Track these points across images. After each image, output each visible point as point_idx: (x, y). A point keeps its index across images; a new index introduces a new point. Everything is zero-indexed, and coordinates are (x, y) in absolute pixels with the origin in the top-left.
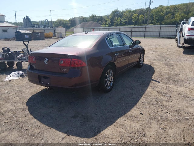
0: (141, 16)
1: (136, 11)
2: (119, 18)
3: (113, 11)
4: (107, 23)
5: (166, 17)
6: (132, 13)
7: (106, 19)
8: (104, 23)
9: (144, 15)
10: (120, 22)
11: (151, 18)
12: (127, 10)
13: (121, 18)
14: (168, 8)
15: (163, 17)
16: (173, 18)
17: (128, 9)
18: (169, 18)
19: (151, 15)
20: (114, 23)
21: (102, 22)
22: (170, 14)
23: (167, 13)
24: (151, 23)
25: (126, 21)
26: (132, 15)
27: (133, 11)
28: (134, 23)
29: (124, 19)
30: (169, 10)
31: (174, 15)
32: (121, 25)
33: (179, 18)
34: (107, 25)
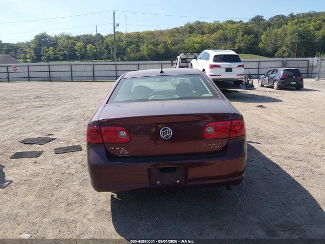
0: (89, 46)
1: (78, 37)
2: (51, 48)
3: (37, 35)
4: (28, 56)
5: (129, 50)
6: (73, 41)
7: (24, 49)
8: (22, 55)
9: (94, 45)
10: (54, 55)
11: (106, 51)
12: (62, 35)
13: (55, 48)
14: (128, 36)
15: (125, 50)
16: (138, 51)
17: (65, 34)
18: (132, 50)
19: (105, 45)
20: (41, 56)
21: (16, 53)
22: (133, 45)
23: (129, 44)
24: (108, 58)
25: (65, 54)
26: (74, 44)
27: (73, 38)
28: (79, 56)
29: (60, 50)
30: (130, 39)
31: (138, 46)
32: (56, 59)
33: (147, 53)
34: (28, 60)
